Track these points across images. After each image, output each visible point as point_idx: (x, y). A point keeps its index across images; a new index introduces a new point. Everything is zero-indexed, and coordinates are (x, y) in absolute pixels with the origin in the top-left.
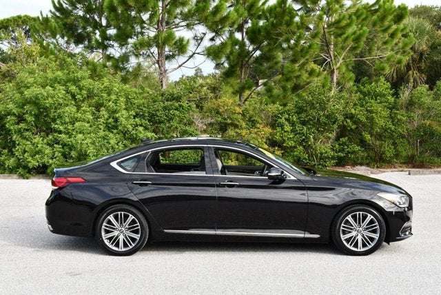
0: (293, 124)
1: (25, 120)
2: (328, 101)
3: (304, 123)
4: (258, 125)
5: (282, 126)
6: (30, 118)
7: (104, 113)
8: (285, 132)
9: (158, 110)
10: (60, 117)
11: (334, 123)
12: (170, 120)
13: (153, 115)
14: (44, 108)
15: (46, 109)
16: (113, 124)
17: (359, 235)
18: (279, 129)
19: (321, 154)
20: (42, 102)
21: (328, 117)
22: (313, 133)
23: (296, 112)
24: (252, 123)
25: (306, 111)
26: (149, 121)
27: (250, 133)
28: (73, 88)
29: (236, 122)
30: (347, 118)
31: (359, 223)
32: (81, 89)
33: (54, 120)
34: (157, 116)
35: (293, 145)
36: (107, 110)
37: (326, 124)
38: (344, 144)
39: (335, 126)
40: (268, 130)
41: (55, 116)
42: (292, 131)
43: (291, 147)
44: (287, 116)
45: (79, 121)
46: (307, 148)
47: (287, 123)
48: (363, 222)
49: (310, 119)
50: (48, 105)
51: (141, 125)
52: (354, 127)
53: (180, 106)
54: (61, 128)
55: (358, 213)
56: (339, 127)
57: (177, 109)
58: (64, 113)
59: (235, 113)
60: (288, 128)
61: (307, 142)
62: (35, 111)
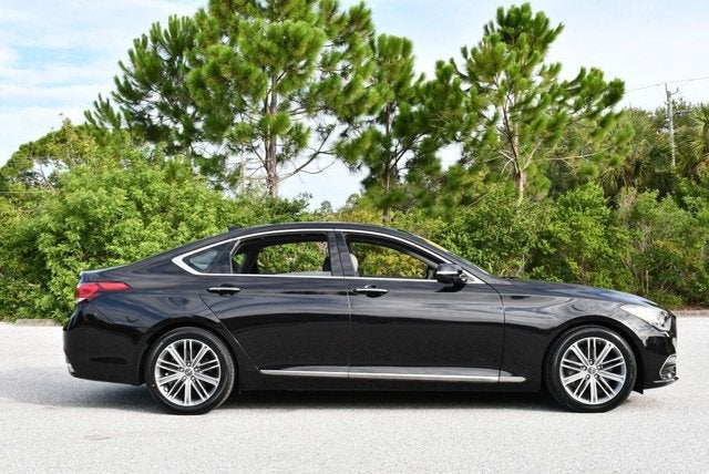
1: (66, 239)
2: (514, 213)
3: (479, 245)
6: (73, 236)
11: (524, 244)
21: (514, 235)
23: (467, 230)
28: (138, 193)
30: (543, 237)
32: (150, 195)
33: (109, 240)
36: (189, 225)
37: (512, 247)
38: (538, 276)
39: (526, 250)
44: (454, 236)
52: (552, 251)
54: (120, 250)
56: (531, 250)
58: (124, 227)
62: (82, 225)
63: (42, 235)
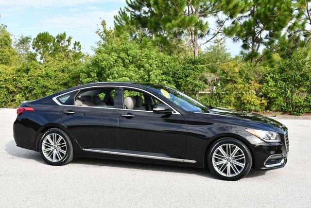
0: (276, 81)
4: (250, 81)
5: (267, 83)
7: (142, 71)
8: (269, 86)
9: (178, 70)
10: (112, 74)
12: (187, 76)
13: (175, 73)
14: (101, 68)
15: (103, 69)
16: (147, 79)
17: (229, 163)
18: (265, 84)
19: (296, 103)
20: (100, 64)
22: (290, 87)
24: (247, 79)
25: (286, 71)
26: (172, 77)
27: (245, 86)
29: (234, 79)
34: (177, 74)
35: (275, 96)
40: (257, 85)
41: (108, 73)
42: (275, 86)
43: (274, 98)
45: (125, 76)
46: (286, 98)
47: (271, 80)
48: (232, 153)
49: (289, 78)
50: (103, 66)
51: (166, 80)
53: (196, 67)
55: (227, 144)
57: (193, 70)
59: (234, 73)
60: (272, 83)
61: (286, 94)
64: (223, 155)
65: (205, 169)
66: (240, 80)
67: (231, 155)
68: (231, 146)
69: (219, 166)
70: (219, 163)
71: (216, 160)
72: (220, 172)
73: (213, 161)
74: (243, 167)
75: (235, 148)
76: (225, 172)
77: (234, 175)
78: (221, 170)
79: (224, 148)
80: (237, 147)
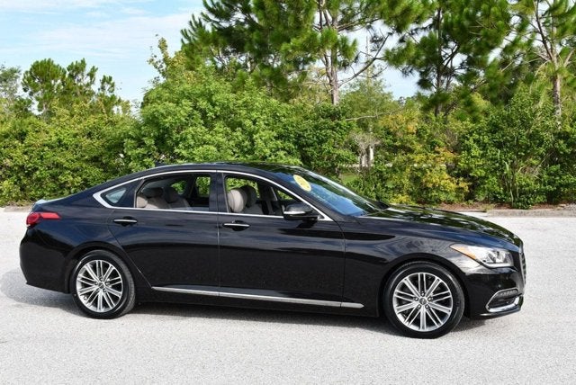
0: (484, 147)
1: (144, 144)
2: (534, 115)
3: (499, 145)
4: (437, 149)
5: (469, 150)
6: (149, 141)
7: (239, 133)
8: (472, 157)
9: (306, 130)
10: (184, 139)
11: (540, 145)
12: (321, 142)
13: (300, 136)
14: (163, 129)
15: (167, 130)
16: (249, 147)
18: (464, 153)
19: (521, 186)
20: (163, 121)
21: (530, 137)
22: (510, 159)
23: (490, 131)
24: (432, 145)
25: (502, 129)
26: (295, 143)
27: (428, 158)
28: (203, 104)
29: (408, 145)
30: (561, 138)
31: (423, 289)
32: (214, 105)
33: (177, 144)
34: (304, 137)
35: (483, 174)
36: (244, 131)
37: (528, 147)
38: (556, 174)
39: (542, 150)
40: (450, 155)
41: (177, 138)
42: (482, 156)
43: (480, 177)
44: (477, 136)
45: (208, 144)
46: (503, 178)
47: (475, 146)
48: (427, 288)
49: (507, 141)
50: (167, 125)
51: (283, 149)
52: (568, 151)
53: (337, 125)
54: (184, 153)
55: (419, 274)
56: (548, 151)
57: (333, 129)
58: (187, 134)
59: (408, 133)
60: (476, 151)
61: (503, 171)
62: (154, 133)
63: (125, 140)
64: (412, 293)
65: (379, 317)
66: (418, 147)
67: (427, 292)
68: (427, 276)
69: (405, 314)
70: (405, 308)
71: (400, 302)
72: (406, 324)
73: (395, 305)
74: (449, 314)
75: (433, 279)
76: (417, 323)
77: (432, 329)
78: (410, 320)
79: (414, 280)
80: (437, 278)
